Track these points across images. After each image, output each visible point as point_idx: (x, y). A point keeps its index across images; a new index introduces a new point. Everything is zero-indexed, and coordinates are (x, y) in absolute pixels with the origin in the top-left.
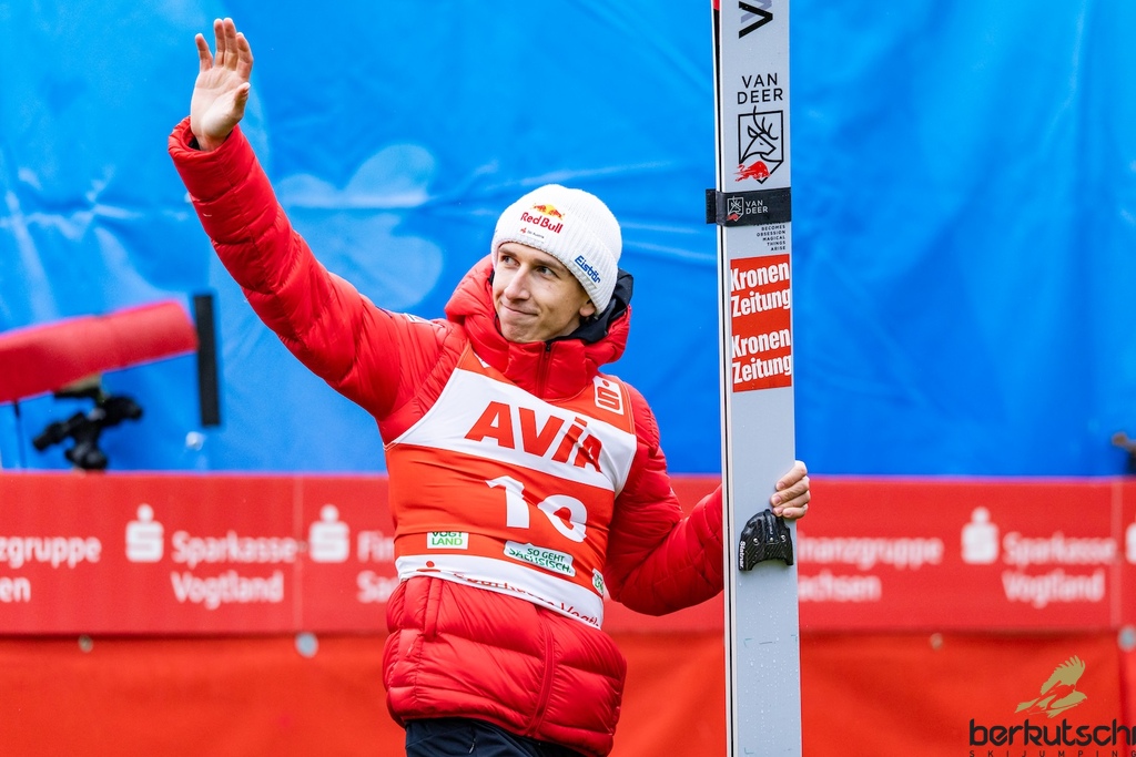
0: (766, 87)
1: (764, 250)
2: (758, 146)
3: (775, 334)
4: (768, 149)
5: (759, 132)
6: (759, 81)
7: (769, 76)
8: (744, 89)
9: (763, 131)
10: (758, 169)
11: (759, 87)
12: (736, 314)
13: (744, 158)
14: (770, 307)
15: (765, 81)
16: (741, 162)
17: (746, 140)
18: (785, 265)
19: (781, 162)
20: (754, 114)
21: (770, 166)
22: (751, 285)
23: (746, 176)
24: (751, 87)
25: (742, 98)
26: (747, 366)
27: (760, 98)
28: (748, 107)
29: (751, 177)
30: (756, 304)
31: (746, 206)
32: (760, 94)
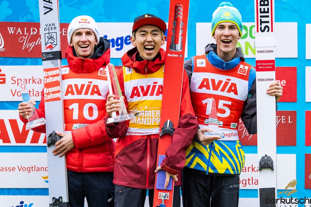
0: (52, 26)
1: (52, 66)
2: (50, 41)
3: (56, 87)
4: (53, 41)
5: (50, 37)
6: (50, 25)
7: (52, 24)
8: (46, 27)
9: (51, 37)
10: (50, 47)
11: (50, 27)
12: (45, 82)
13: (47, 44)
14: (54, 81)
15: (51, 25)
16: (46, 45)
17: (47, 40)
18: (58, 70)
19: (56, 45)
20: (49, 33)
21: (54, 46)
22: (49, 75)
23: (47, 48)
24: (48, 27)
25: (46, 29)
26: (49, 95)
27: (50, 29)
28: (47, 32)
29: (48, 49)
30: (50, 80)
31: (47, 56)
32: (50, 28)
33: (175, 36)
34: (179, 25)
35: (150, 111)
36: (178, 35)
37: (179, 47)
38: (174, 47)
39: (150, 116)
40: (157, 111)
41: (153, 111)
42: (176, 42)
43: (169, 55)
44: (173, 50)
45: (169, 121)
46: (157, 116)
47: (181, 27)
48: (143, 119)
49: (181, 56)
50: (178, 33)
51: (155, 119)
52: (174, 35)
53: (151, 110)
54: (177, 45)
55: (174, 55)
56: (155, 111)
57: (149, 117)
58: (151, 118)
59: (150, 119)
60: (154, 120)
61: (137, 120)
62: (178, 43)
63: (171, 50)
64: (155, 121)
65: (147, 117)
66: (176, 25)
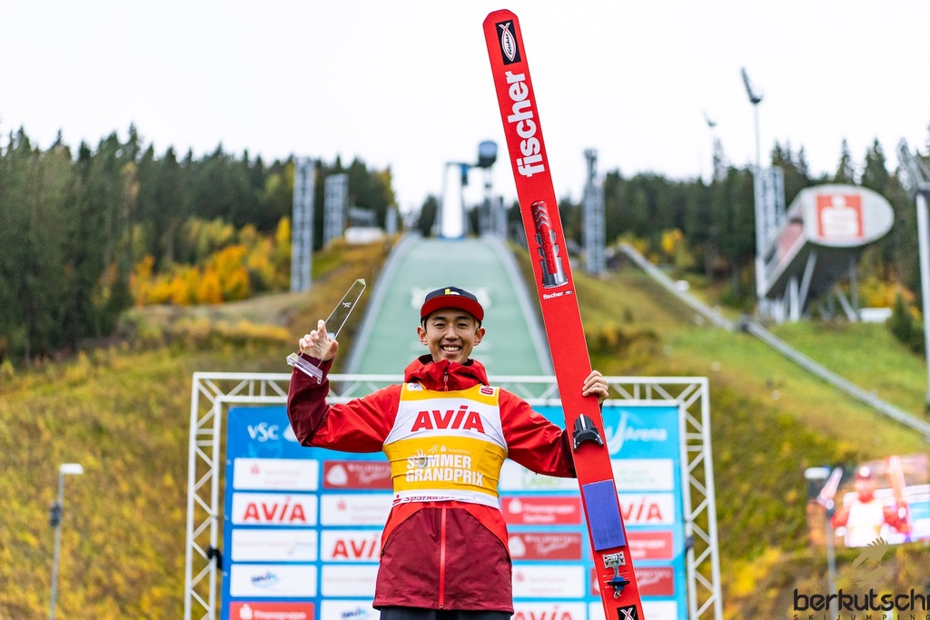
33: (547, 261)
34: (548, 239)
35: (451, 456)
36: (552, 257)
37: (559, 277)
38: (550, 279)
39: (451, 465)
40: (465, 457)
41: (457, 457)
42: (552, 270)
43: (546, 297)
44: (552, 286)
45: (582, 416)
46: (464, 467)
47: (552, 240)
48: (436, 471)
49: (568, 293)
50: (551, 253)
51: (461, 471)
52: (545, 259)
53: (454, 454)
54: (555, 275)
55: (555, 295)
56: (461, 457)
57: (449, 467)
58: (453, 468)
59: (451, 471)
60: (459, 473)
61: (423, 475)
62: (555, 271)
63: (546, 287)
64: (460, 475)
65: (444, 467)
66: (543, 239)
